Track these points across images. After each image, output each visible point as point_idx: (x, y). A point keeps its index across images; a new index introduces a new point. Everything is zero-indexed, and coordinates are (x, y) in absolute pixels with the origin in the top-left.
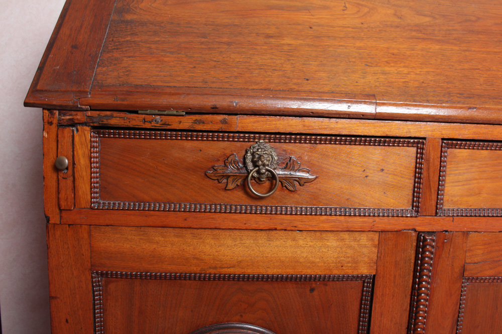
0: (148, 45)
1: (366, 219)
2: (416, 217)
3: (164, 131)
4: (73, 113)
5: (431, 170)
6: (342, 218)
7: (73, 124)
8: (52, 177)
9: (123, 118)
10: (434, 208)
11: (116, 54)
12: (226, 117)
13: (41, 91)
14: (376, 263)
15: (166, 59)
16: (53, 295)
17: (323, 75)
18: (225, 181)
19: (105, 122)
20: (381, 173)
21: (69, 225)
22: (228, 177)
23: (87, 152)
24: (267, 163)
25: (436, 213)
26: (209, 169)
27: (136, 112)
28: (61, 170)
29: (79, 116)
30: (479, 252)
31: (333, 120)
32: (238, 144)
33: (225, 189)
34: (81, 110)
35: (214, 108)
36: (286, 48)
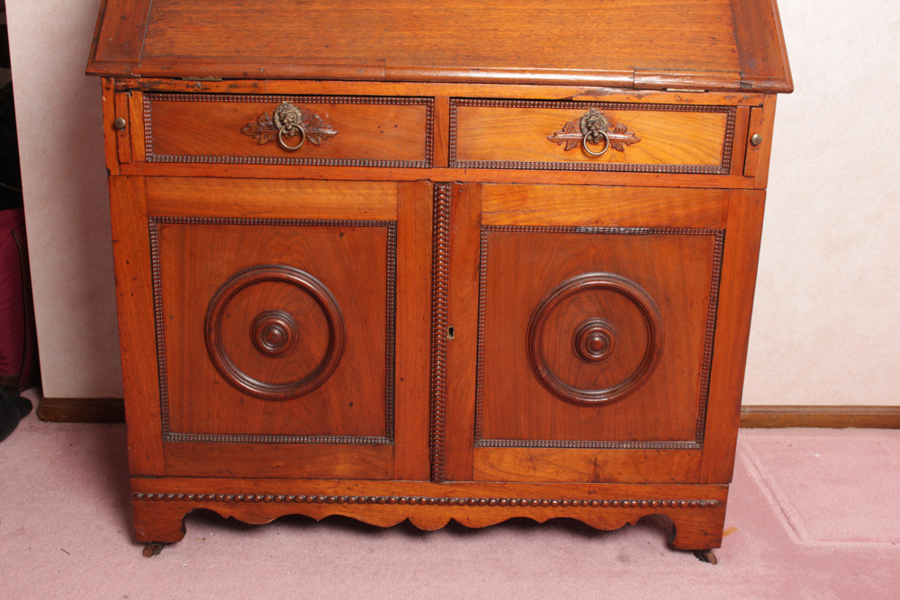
0: (189, 15)
1: (383, 170)
2: (429, 168)
3: (205, 94)
4: (127, 80)
5: (441, 126)
6: (362, 169)
7: (127, 89)
8: (111, 135)
9: (169, 84)
10: (447, 161)
11: (161, 25)
12: (256, 81)
13: (100, 62)
14: (397, 210)
15: (205, 29)
16: (115, 238)
17: (343, 41)
18: (258, 136)
19: (155, 87)
20: (395, 129)
21: (128, 176)
22: (260, 133)
23: (140, 113)
24: (291, 120)
25: (449, 166)
26: (245, 127)
27: (180, 79)
28: (120, 129)
29: (132, 83)
30: (495, 202)
31: (349, 83)
32: (269, 105)
33: (259, 144)
34: (134, 77)
35: (245, 74)
36: (314, 14)
